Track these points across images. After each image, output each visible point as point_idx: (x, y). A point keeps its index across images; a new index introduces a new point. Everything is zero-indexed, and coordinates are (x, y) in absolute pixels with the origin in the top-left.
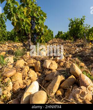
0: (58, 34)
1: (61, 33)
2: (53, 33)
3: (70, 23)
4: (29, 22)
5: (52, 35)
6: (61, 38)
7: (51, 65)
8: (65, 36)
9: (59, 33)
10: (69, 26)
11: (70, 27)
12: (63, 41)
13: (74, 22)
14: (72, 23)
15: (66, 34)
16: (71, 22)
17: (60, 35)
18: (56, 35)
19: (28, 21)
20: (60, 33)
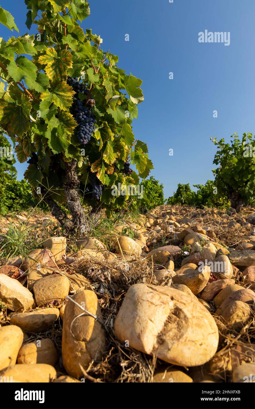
0: (179, 193)
1: (187, 188)
2: (163, 189)
3: (218, 152)
4: (62, 108)
5: (161, 195)
6: (185, 203)
7: (173, 326)
8: (200, 197)
9: (179, 188)
10: (216, 162)
11: (219, 166)
12: (193, 210)
13: (230, 149)
14: (224, 151)
15: (203, 191)
16: (220, 150)
17: (184, 195)
18: (172, 195)
19: (58, 103)
20: (182, 190)
